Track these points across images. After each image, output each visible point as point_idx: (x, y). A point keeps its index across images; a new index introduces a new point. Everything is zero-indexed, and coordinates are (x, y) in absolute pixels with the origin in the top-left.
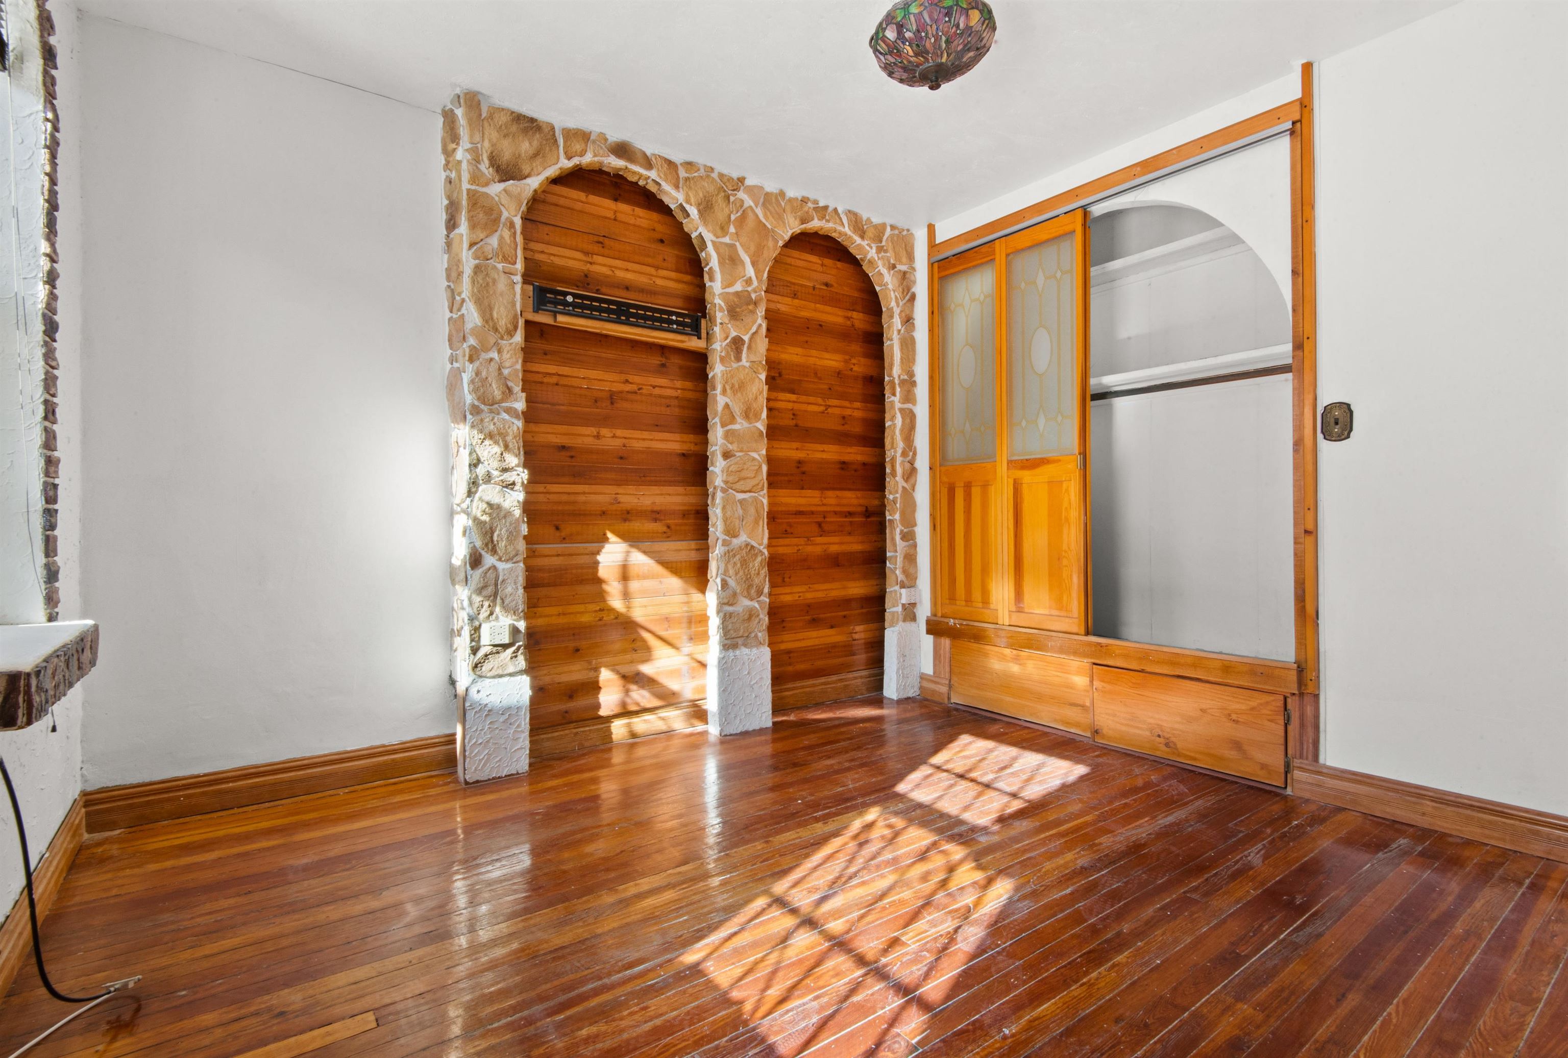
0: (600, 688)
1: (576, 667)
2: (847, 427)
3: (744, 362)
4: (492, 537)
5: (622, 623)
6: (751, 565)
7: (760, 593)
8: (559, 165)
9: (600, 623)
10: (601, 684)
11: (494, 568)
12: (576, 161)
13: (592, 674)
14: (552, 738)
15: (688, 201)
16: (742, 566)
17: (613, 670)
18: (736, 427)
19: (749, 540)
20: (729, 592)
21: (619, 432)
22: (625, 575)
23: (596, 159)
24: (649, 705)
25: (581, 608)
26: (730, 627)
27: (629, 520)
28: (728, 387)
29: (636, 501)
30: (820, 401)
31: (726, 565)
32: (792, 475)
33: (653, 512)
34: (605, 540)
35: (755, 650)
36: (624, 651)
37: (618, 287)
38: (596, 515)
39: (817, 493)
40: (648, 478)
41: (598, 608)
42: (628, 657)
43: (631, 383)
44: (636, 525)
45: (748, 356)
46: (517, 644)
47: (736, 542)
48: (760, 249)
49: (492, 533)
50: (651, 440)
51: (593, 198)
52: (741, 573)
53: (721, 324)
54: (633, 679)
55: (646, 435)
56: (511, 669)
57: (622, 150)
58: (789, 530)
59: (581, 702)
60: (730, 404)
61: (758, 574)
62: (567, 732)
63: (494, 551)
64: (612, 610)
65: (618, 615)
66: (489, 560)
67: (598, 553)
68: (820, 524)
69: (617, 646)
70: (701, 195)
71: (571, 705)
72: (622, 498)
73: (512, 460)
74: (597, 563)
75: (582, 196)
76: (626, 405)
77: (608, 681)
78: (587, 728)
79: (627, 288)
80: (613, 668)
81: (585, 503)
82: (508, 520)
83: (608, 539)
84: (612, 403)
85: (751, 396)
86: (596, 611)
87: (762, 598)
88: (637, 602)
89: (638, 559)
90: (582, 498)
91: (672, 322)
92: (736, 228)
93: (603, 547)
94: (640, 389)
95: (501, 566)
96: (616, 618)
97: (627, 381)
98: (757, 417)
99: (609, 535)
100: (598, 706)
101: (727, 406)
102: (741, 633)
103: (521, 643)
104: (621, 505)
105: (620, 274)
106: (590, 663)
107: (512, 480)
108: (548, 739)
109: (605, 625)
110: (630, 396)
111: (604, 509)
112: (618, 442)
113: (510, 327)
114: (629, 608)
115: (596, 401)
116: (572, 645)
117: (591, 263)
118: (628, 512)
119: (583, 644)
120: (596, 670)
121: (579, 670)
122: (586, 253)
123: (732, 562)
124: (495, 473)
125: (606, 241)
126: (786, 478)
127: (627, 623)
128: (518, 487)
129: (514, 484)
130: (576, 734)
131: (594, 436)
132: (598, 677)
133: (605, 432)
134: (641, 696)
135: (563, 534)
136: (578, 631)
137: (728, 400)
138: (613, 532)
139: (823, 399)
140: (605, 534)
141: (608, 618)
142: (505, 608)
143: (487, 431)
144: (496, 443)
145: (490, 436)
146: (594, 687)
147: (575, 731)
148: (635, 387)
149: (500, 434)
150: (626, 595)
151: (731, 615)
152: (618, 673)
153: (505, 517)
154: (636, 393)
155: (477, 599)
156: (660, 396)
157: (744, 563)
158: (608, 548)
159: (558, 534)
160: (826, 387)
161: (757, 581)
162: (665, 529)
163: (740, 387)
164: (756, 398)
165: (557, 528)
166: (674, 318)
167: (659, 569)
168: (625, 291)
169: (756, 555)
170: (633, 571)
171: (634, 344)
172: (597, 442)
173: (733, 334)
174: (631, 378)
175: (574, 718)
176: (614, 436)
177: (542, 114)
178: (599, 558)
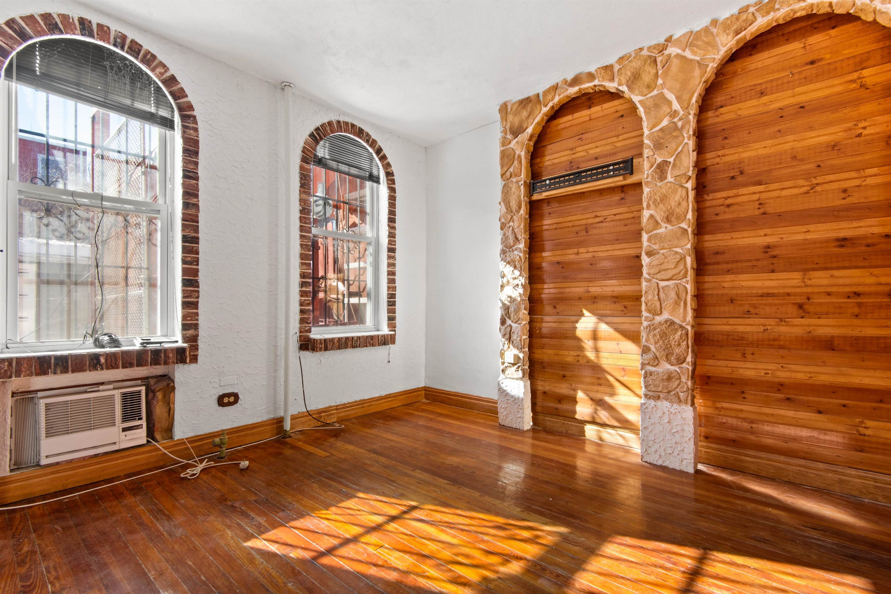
0: (577, 402)
1: (564, 385)
2: (849, 200)
3: (670, 179)
4: (508, 311)
5: (591, 366)
6: (671, 338)
7: (681, 361)
8: (542, 112)
9: (577, 363)
10: (577, 400)
11: (510, 326)
12: (551, 104)
13: (572, 392)
14: (551, 421)
15: (620, 85)
16: (661, 338)
17: (585, 393)
18: (662, 230)
19: (670, 317)
20: (650, 356)
21: (591, 249)
22: (595, 336)
23: (561, 96)
24: (608, 423)
25: (566, 353)
26: (650, 382)
27: (597, 303)
28: (651, 203)
29: (601, 290)
30: (801, 182)
31: (647, 336)
32: (758, 260)
33: (613, 297)
34: (582, 315)
35: (675, 406)
36: (593, 384)
37: (591, 160)
38: (575, 300)
39: (797, 275)
40: (610, 276)
41: (576, 354)
42: (595, 388)
43: (599, 217)
44: (601, 305)
45: (672, 173)
46: (518, 365)
47: (658, 319)
48: (684, 83)
49: (509, 309)
50: (613, 250)
51: (576, 115)
52: (661, 342)
53: (648, 157)
54: (599, 403)
55: (609, 247)
56: (515, 376)
57: (576, 81)
58: (752, 310)
59: (565, 406)
60: (655, 214)
61: (679, 345)
62: (559, 420)
63: (509, 318)
64: (585, 357)
65: (589, 361)
66: (509, 322)
67: (577, 322)
68: (800, 306)
69: (588, 380)
70: (629, 74)
71: (559, 406)
72: (592, 289)
73: (517, 273)
74: (576, 328)
75: (569, 117)
76: (595, 231)
77: (582, 399)
78: (570, 423)
79: (596, 158)
80: (585, 391)
81: (569, 293)
82: (515, 303)
83: (584, 314)
84: (587, 232)
85: (673, 204)
86: (575, 356)
87: (684, 365)
88: (603, 355)
89: (604, 327)
90: (567, 290)
91: (611, 170)
92: (662, 79)
93: (580, 319)
94: (605, 219)
95: (514, 325)
96: (588, 362)
97: (596, 216)
98: (682, 218)
99: (585, 311)
100: (575, 412)
101: (652, 216)
102: (660, 389)
103: (520, 364)
104: (590, 293)
105: (591, 152)
106: (571, 385)
107: (517, 283)
108: (549, 421)
109: (581, 365)
110: (599, 225)
111: (580, 296)
112: (589, 255)
113: (517, 208)
114: (598, 357)
115: (577, 233)
116: (561, 373)
117: (574, 154)
118: (595, 298)
119: (567, 373)
120: (575, 390)
121: (565, 388)
122: (572, 149)
123: (652, 333)
124: (511, 280)
125: (583, 136)
126: (750, 264)
127: (595, 367)
128: (520, 286)
129: (518, 285)
130: (563, 423)
131: (575, 254)
132: (576, 395)
133: (582, 250)
134: (603, 415)
135: (558, 311)
136: (564, 366)
137: (652, 212)
138: (587, 310)
139: (806, 179)
140: (581, 311)
141: (583, 361)
142: (514, 346)
143: (507, 261)
144: (511, 266)
145: (509, 263)
146: (574, 401)
147: (563, 421)
148: (601, 219)
149: (512, 261)
150: (597, 350)
151: (651, 373)
152: (588, 395)
153: (513, 301)
154: (602, 222)
155: (504, 340)
156: (619, 220)
157: (664, 335)
158: (583, 319)
159: (555, 310)
160: (812, 166)
161: (677, 351)
162: (623, 308)
163: (662, 200)
164: (679, 204)
165: (555, 307)
166: (611, 168)
167: (617, 335)
168: (595, 161)
169: (676, 331)
170: (601, 334)
171: (601, 192)
172: (577, 257)
173: (659, 160)
174: (598, 214)
175: (561, 414)
176: (588, 252)
177: (531, 93)
178: (577, 325)
